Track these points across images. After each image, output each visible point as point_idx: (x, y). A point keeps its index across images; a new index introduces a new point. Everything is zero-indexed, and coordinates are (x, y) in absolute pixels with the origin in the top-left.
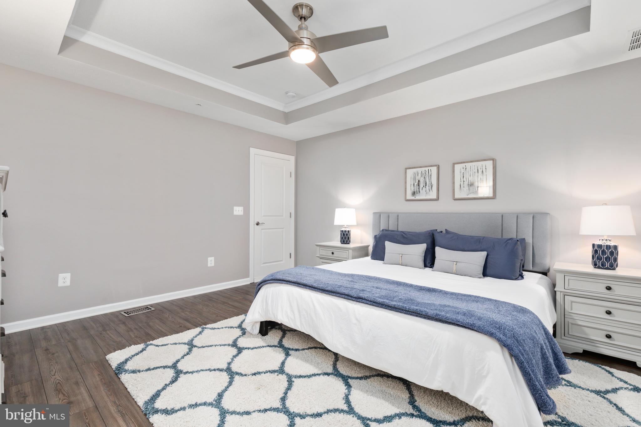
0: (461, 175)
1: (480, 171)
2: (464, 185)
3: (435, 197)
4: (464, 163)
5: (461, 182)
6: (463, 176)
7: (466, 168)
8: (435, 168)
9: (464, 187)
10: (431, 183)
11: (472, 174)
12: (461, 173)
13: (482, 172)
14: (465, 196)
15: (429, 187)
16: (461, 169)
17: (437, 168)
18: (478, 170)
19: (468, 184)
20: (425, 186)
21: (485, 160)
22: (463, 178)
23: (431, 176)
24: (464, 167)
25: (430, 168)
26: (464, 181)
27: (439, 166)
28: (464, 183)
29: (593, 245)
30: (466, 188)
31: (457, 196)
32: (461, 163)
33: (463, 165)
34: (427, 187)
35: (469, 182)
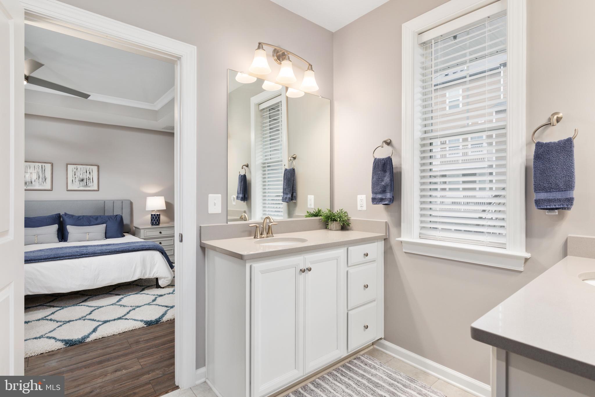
0: (73, 173)
1: (88, 172)
2: (76, 180)
3: (49, 187)
4: (76, 164)
5: (73, 178)
6: (75, 174)
7: (77, 169)
8: (50, 165)
9: (75, 182)
10: (45, 177)
11: (82, 173)
12: (73, 171)
13: (90, 173)
14: (76, 188)
15: (42, 179)
16: (73, 169)
17: (51, 165)
18: (86, 171)
19: (79, 180)
20: (38, 178)
21: (92, 165)
22: (75, 175)
23: (44, 170)
24: (76, 168)
25: (43, 164)
26: (75, 178)
27: (53, 164)
28: (76, 179)
29: (152, 215)
30: (78, 182)
31: (69, 188)
32: (74, 164)
33: (75, 166)
34: (40, 179)
35: (80, 178)
